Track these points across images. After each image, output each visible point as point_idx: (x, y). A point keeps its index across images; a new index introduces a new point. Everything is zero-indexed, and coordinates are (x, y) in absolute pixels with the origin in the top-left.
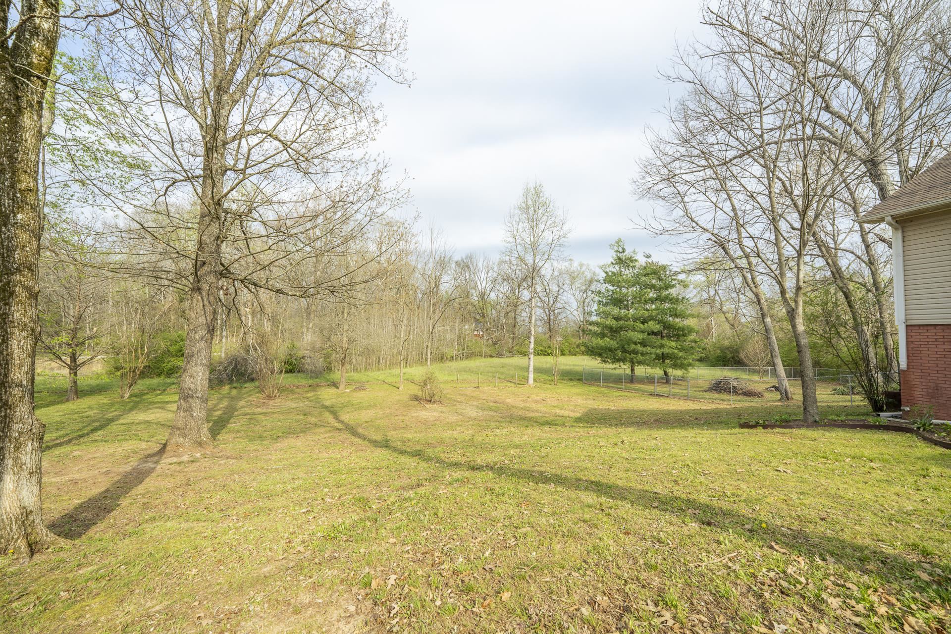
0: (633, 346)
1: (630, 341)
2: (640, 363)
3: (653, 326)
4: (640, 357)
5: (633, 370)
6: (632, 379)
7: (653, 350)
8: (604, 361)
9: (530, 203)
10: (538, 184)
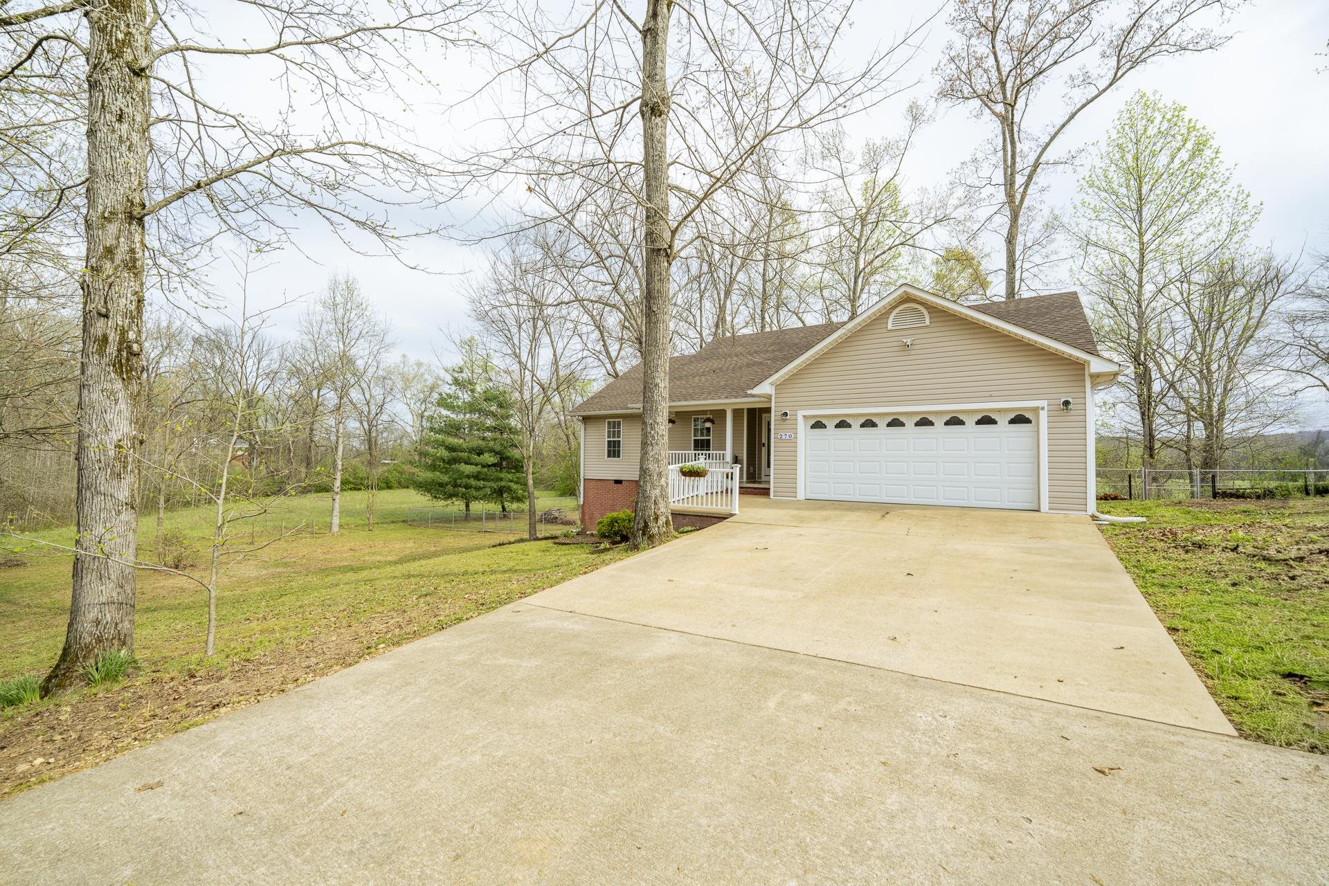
0: (465, 481)
1: (462, 475)
2: (476, 498)
3: (489, 458)
4: (474, 493)
5: (467, 506)
6: (467, 517)
7: (488, 484)
8: (436, 497)
9: (339, 299)
10: (351, 278)
